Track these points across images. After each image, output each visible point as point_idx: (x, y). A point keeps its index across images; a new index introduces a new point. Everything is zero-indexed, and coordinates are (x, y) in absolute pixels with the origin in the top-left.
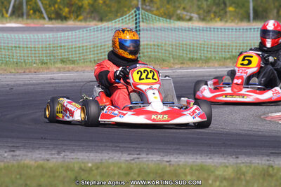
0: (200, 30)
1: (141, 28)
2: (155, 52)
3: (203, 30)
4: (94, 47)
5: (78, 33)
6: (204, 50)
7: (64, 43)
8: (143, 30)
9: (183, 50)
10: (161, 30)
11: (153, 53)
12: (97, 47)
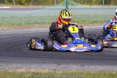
0: (96, 9)
1: (69, 8)
2: (75, 19)
3: (98, 9)
4: (48, 17)
5: (41, 11)
6: (95, 18)
7: (36, 15)
8: (70, 9)
9: (86, 17)
10: (78, 9)
11: (74, 19)
12: (50, 17)
